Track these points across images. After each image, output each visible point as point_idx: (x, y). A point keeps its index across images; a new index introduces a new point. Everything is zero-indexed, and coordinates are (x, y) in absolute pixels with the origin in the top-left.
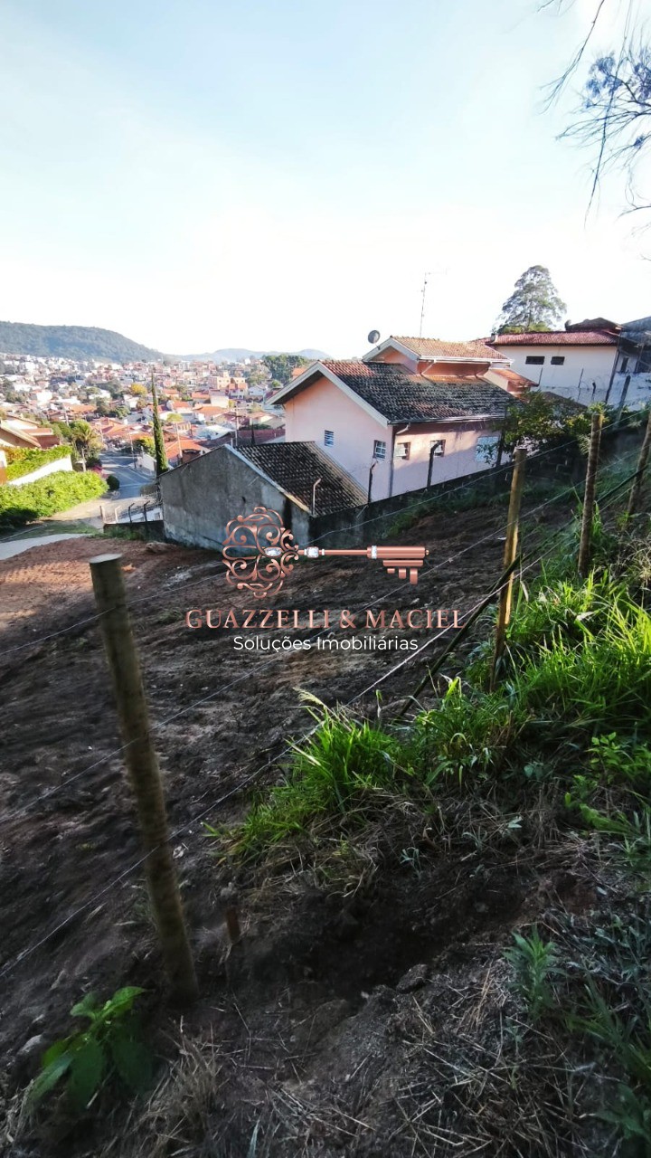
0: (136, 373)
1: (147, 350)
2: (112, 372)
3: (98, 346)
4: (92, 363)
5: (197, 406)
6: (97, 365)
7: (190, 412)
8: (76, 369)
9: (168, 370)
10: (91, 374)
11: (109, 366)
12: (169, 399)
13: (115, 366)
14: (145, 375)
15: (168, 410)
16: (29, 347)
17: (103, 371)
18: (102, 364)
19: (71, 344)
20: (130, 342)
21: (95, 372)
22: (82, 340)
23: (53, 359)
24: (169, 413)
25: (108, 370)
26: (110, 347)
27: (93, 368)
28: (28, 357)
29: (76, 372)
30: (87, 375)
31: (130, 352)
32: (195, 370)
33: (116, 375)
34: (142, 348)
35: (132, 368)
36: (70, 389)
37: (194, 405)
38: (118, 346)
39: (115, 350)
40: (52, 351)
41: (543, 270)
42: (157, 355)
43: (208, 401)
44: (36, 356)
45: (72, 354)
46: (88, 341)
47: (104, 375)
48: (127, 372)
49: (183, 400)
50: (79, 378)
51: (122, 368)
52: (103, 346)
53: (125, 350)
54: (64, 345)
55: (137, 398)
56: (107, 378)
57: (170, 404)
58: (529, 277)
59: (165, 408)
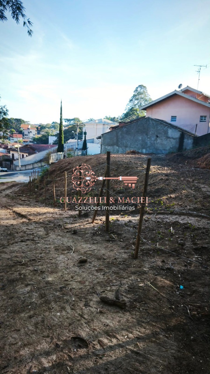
58: (139, 89)
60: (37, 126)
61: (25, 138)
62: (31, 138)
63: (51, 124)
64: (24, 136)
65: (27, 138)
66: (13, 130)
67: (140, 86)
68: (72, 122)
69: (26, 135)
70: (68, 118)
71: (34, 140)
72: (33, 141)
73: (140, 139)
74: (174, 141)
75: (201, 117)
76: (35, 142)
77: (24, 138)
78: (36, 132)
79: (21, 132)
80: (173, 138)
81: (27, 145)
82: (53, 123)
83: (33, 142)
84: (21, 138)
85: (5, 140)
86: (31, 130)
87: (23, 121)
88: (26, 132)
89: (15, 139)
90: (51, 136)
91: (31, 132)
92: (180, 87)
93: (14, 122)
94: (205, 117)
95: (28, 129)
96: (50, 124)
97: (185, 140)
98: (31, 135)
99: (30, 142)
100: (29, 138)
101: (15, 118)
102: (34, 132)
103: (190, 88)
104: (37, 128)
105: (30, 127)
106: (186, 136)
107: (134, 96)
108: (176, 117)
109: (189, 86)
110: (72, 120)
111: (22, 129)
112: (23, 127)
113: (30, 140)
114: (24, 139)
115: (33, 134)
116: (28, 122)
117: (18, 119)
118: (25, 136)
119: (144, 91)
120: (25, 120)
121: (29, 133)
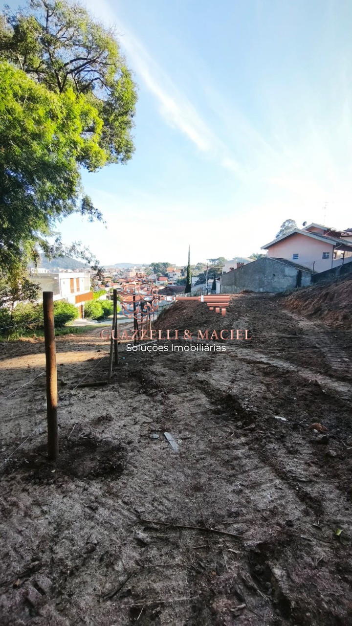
3: (58, 262)
7: (120, 287)
12: (107, 282)
26: (64, 263)
32: (109, 272)
41: (292, 221)
49: (114, 282)
57: (109, 284)
58: (287, 224)
59: (107, 286)
60: (182, 268)
62: (176, 280)
63: (196, 265)
65: (172, 280)
66: (159, 273)
67: (287, 221)
68: (217, 262)
69: (171, 277)
70: (213, 258)
71: (178, 281)
73: (257, 278)
74: (292, 279)
75: (324, 253)
76: (179, 284)
78: (181, 274)
79: (166, 275)
80: (290, 276)
81: (167, 287)
82: (199, 264)
83: (177, 284)
84: (166, 281)
86: (175, 273)
87: (170, 264)
88: (171, 275)
89: (162, 282)
90: (194, 276)
92: (304, 224)
93: (161, 266)
94: (328, 253)
95: (173, 271)
96: (194, 265)
97: (303, 278)
98: (176, 277)
99: (174, 283)
100: (174, 280)
101: (162, 262)
102: (179, 274)
103: (314, 224)
104: (182, 270)
105: (175, 269)
106: (303, 274)
107: (281, 231)
108: (297, 255)
109: (314, 223)
110: (217, 259)
111: (167, 272)
112: (169, 270)
113: (175, 282)
115: (178, 276)
116: (175, 265)
117: (165, 263)
118: (170, 279)
119: (292, 225)
120: (172, 263)
121: (174, 275)
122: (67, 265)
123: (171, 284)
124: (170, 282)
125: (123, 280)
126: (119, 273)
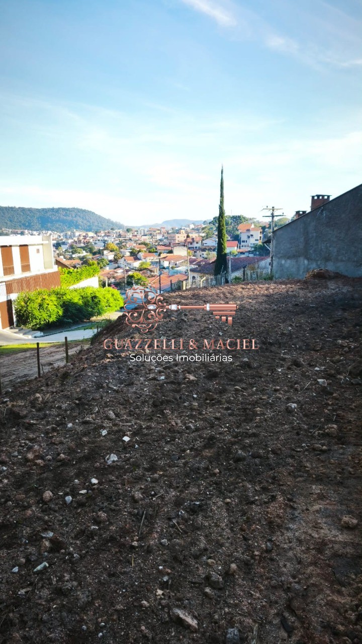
0: (106, 238)
1: (112, 223)
2: (88, 238)
3: (77, 222)
4: (74, 233)
5: (163, 255)
6: (77, 234)
8: (62, 237)
9: (130, 235)
10: (73, 240)
11: (86, 234)
12: (139, 251)
13: (91, 234)
14: (113, 240)
15: (139, 259)
16: (27, 224)
17: (81, 238)
18: (81, 233)
19: (57, 221)
20: (100, 217)
21: (76, 239)
22: (65, 218)
23: (44, 232)
24: (140, 261)
25: (85, 237)
26: (85, 222)
27: (74, 236)
28: (26, 231)
29: (62, 240)
30: (70, 241)
31: (100, 225)
33: (91, 241)
34: (108, 221)
35: (103, 235)
36: (58, 252)
37: (159, 255)
38: (91, 221)
39: (88, 224)
40: (42, 227)
42: (120, 227)
43: (171, 252)
44: (32, 230)
45: (57, 228)
46: (69, 218)
47: (83, 241)
48: (99, 238)
49: (150, 252)
50: (64, 243)
51: (95, 235)
52: (80, 221)
53: (96, 224)
54: (52, 222)
55: (114, 253)
56: (84, 243)
57: (141, 255)
59: (137, 259)
61: (242, 246)
62: (252, 246)
64: (240, 244)
65: (245, 246)
69: (244, 242)
71: (256, 248)
72: (254, 250)
76: (258, 253)
77: (240, 246)
78: (261, 235)
79: (236, 238)
83: (254, 253)
84: (236, 248)
85: (211, 252)
86: (252, 233)
87: (244, 218)
88: (243, 237)
91: (252, 235)
95: (248, 230)
98: (252, 241)
99: (249, 252)
100: (248, 246)
102: (258, 235)
104: (264, 228)
105: (252, 227)
111: (238, 233)
112: (241, 228)
113: (249, 249)
114: (240, 248)
115: (256, 239)
116: (253, 219)
117: (236, 216)
118: (242, 244)
121: (249, 237)
122: (89, 226)
123: (242, 253)
124: (241, 250)
125: (164, 248)
126: (166, 235)
